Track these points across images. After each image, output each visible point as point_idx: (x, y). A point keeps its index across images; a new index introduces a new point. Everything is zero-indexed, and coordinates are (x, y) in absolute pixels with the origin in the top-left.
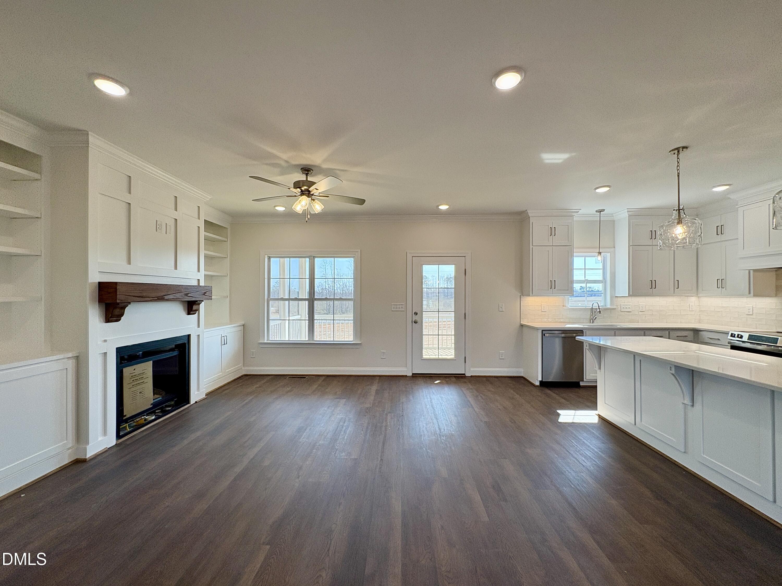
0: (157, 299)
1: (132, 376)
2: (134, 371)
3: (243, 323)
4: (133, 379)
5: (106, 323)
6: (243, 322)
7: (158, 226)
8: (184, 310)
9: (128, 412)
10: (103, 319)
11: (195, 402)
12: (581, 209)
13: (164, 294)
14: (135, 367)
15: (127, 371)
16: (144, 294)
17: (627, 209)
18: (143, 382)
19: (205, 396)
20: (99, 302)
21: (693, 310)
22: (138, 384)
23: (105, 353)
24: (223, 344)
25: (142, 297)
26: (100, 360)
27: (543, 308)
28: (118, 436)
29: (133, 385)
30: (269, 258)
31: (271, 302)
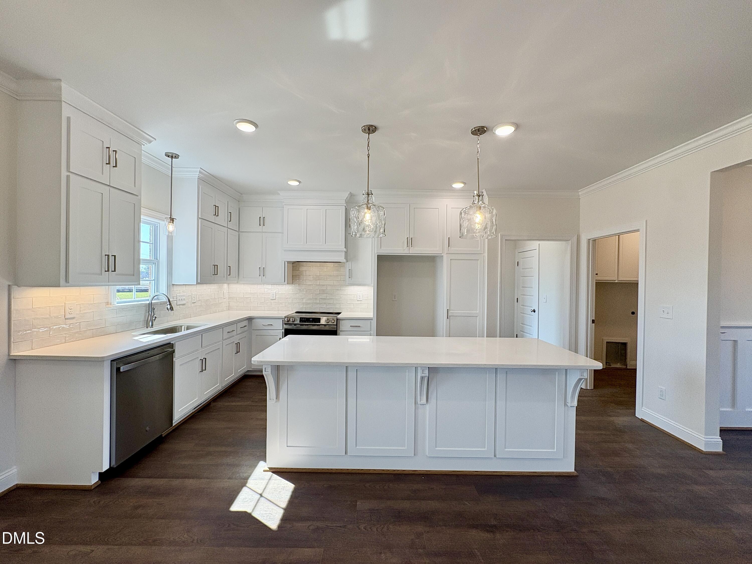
12: (155, 139)
17: (201, 168)
21: (225, 297)
27: (68, 310)
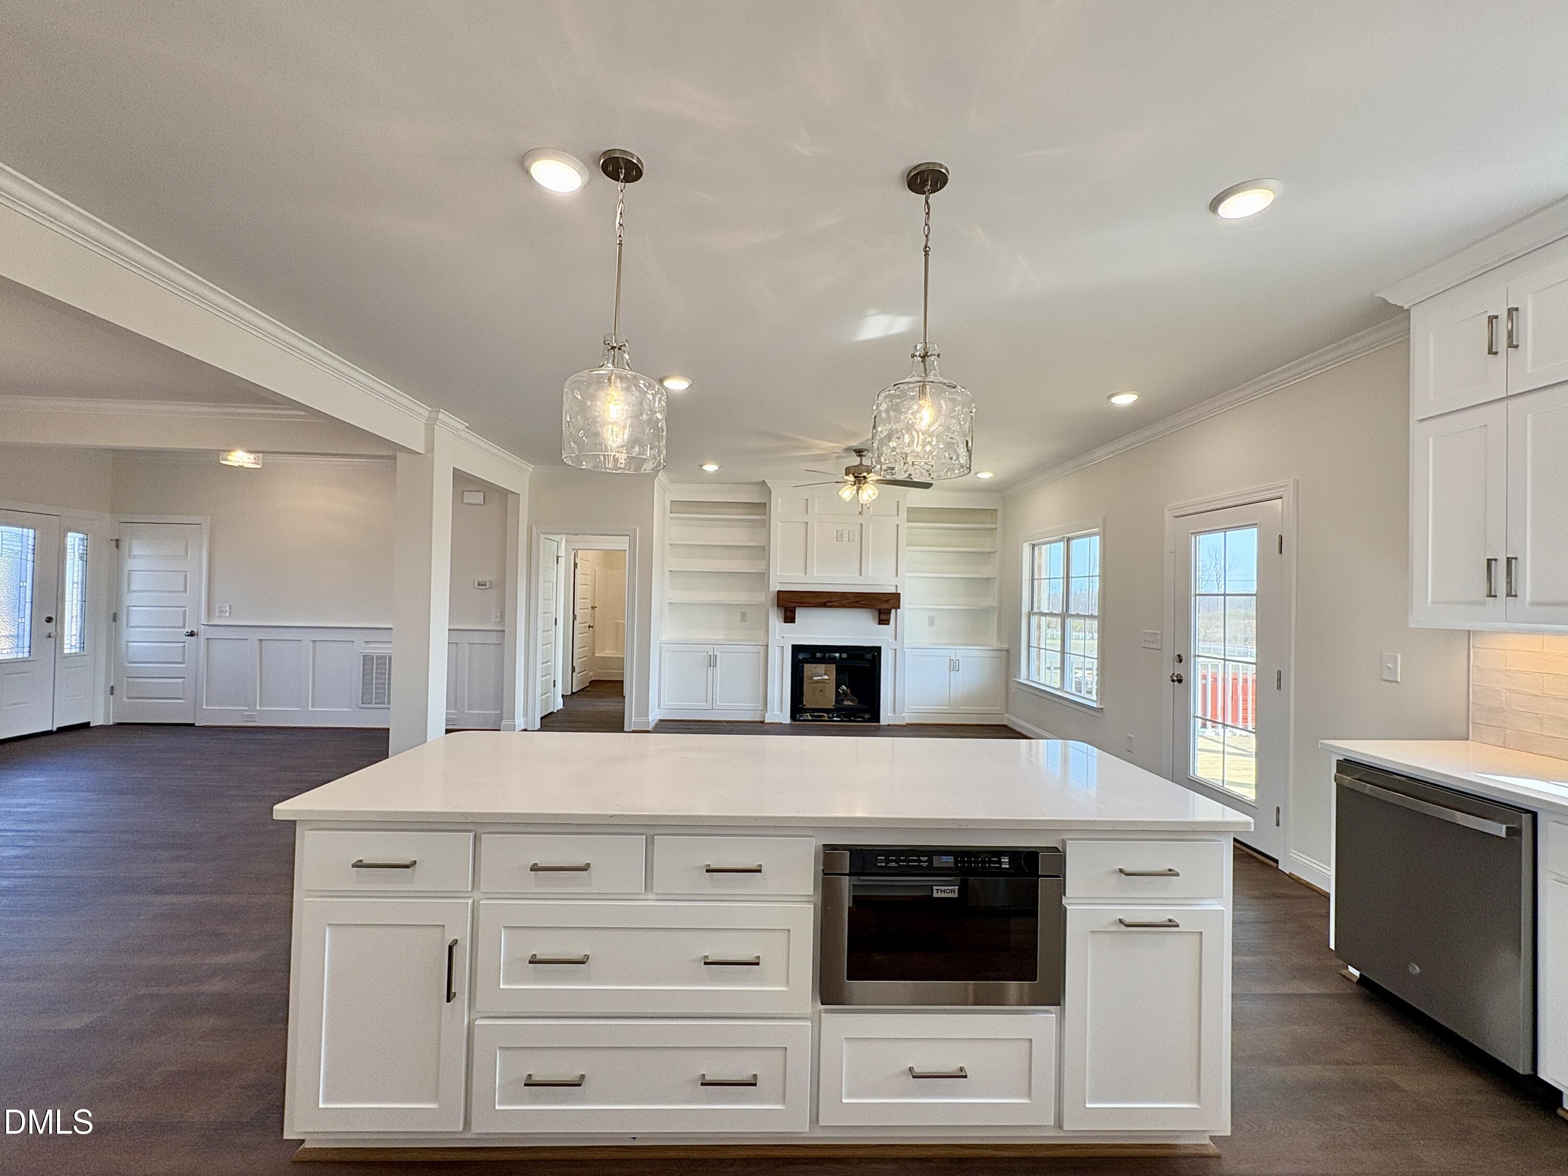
1: (812, 673)
2: (815, 669)
3: (1006, 646)
5: (785, 622)
7: (839, 535)
8: (874, 618)
9: (808, 702)
10: (782, 619)
11: (886, 723)
14: (817, 666)
15: (807, 668)
16: (803, 600)
18: (824, 681)
20: (778, 606)
22: (819, 681)
23: (783, 647)
24: (952, 669)
25: (801, 603)
26: (778, 650)
28: (793, 717)
29: (813, 681)
30: (1033, 547)
31: (1032, 618)
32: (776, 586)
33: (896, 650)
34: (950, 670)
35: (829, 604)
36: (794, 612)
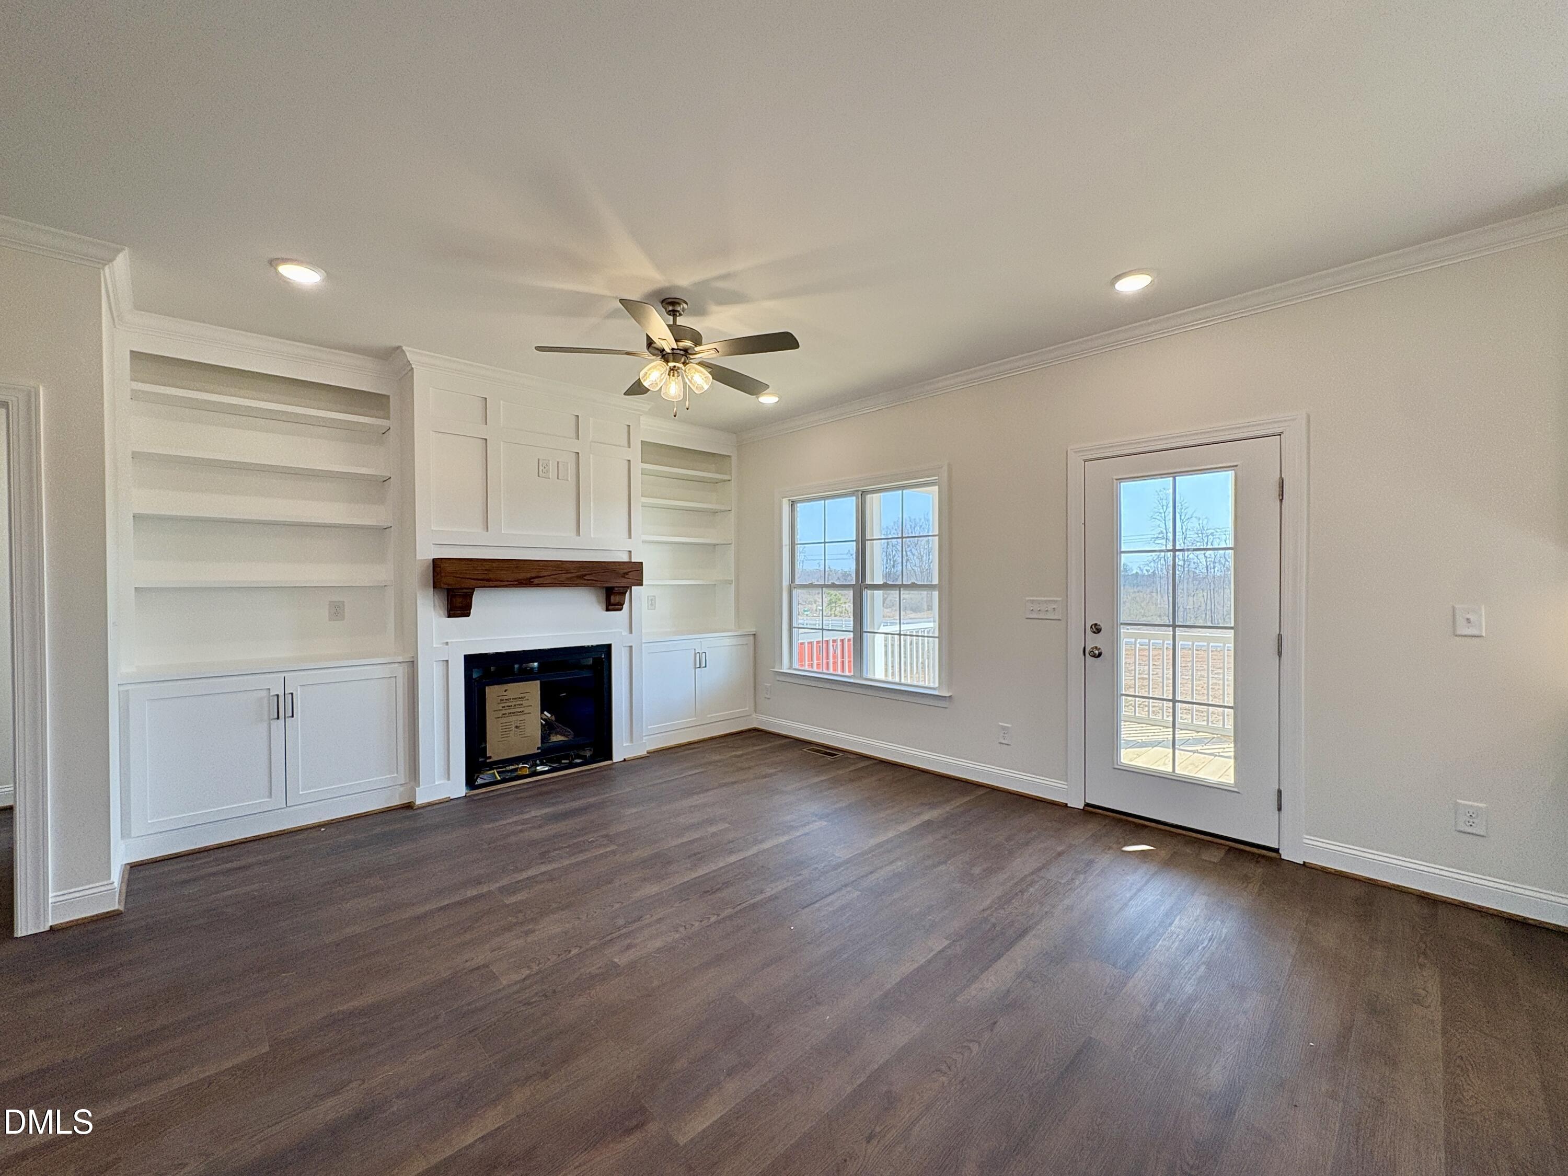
0: (516, 583)
1: (501, 700)
2: (505, 693)
3: (753, 630)
4: (503, 705)
5: (449, 616)
6: (755, 630)
7: (541, 468)
8: (599, 602)
9: (495, 752)
10: (443, 612)
11: (623, 759)
13: (533, 575)
14: (505, 686)
15: (493, 693)
16: (491, 576)
18: (523, 711)
19: (646, 753)
20: (434, 587)
22: (514, 713)
23: (447, 661)
24: (698, 666)
25: (489, 580)
26: (437, 671)
28: (470, 785)
29: (503, 714)
30: (793, 504)
31: (795, 592)
32: (427, 551)
33: (631, 647)
34: (695, 668)
35: (536, 581)
36: (469, 597)
